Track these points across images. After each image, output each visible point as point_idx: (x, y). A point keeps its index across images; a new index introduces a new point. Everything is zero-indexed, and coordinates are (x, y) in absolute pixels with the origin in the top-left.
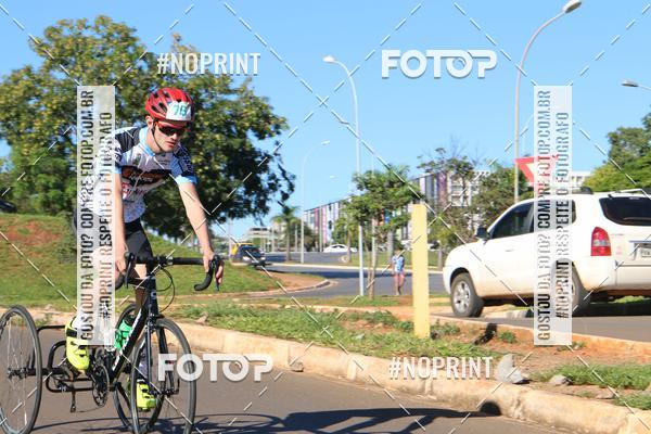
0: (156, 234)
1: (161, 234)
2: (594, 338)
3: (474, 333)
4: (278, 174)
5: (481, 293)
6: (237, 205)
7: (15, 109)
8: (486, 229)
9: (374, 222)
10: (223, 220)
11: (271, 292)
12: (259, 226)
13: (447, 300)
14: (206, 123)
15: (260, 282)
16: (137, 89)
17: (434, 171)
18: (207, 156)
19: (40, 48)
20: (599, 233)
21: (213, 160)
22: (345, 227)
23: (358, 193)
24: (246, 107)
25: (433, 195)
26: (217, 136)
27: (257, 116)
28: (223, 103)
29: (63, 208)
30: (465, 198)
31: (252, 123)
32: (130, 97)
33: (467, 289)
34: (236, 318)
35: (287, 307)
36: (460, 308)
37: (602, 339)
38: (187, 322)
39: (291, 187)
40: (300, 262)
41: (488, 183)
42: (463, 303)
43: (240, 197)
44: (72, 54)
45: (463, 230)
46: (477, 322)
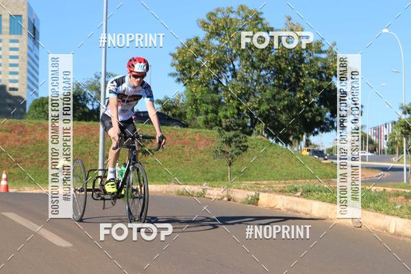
0: (274, 141)
1: (277, 141)
6: (325, 124)
7: (188, 64)
10: (317, 133)
14: (307, 72)
18: (307, 93)
19: (204, 25)
21: (310, 96)
22: (396, 139)
23: (404, 117)
24: (332, 62)
26: (313, 80)
28: (317, 59)
29: (217, 125)
32: (259, 56)
34: (320, 193)
38: (290, 195)
40: (366, 161)
43: (327, 119)
44: (224, 29)
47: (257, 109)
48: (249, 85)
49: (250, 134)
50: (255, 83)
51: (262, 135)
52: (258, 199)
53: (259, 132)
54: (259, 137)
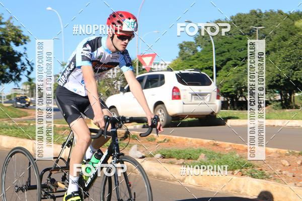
2: (174, 137)
3: (120, 135)
4: (26, 63)
6: (6, 77)
8: (124, 88)
11: (23, 118)
12: (17, 87)
15: (17, 113)
20: (175, 89)
24: (10, 31)
27: (15, 35)
30: (114, 73)
31: (13, 38)
34: (7, 130)
35: (31, 124)
37: (178, 137)
39: (32, 69)
43: (7, 74)
45: (113, 89)
46: (120, 131)
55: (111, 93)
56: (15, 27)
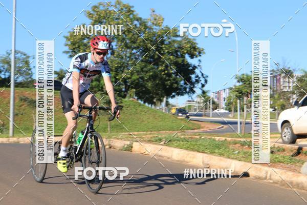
0: (142, 103)
1: (145, 102)
3: (292, 151)
4: (200, 75)
5: (296, 132)
6: (180, 89)
7: (78, 44)
8: (298, 102)
9: (245, 98)
10: (174, 96)
11: (196, 131)
12: (190, 100)
13: (279, 135)
14: (166, 51)
15: (191, 126)
16: (134, 35)
17: (274, 74)
18: (167, 66)
19: (90, 15)
21: (169, 68)
22: (232, 100)
23: (238, 84)
24: (185, 43)
25: (274, 86)
26: (171, 57)
27: (190, 47)
28: (174, 41)
29: (99, 90)
30: (289, 87)
31: (188, 51)
32: (131, 38)
33: (289, 130)
34: (178, 142)
35: (203, 137)
36: (286, 139)
38: (156, 144)
39: (206, 81)
40: (209, 117)
41: (300, 80)
42: (287, 137)
43: (181, 86)
44: (104, 18)
45: (288, 102)
46: (293, 146)
47: (130, 78)
48: (123, 61)
49: (124, 97)
50: (128, 59)
51: (133, 98)
52: (132, 147)
53: (131, 95)
54: (131, 99)
55: (286, 107)
56: (190, 39)
